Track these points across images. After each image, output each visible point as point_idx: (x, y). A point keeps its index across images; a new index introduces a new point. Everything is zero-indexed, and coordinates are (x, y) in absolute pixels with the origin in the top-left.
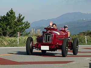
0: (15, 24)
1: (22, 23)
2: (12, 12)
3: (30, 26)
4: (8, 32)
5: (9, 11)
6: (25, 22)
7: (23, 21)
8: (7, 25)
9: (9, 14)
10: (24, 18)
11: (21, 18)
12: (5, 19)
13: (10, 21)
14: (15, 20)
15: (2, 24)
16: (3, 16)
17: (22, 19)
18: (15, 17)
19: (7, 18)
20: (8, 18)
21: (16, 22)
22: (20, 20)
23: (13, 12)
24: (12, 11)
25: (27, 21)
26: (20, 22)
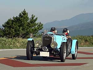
0: (27, 25)
1: (35, 24)
2: (24, 13)
3: (43, 27)
4: (21, 33)
5: (22, 12)
6: (38, 23)
7: (36, 22)
8: (19, 26)
9: (22, 14)
10: (37, 19)
11: (34, 19)
12: (17, 20)
13: (23, 23)
14: (28, 21)
15: (15, 25)
16: (16, 17)
18: (28, 18)
19: (19, 19)
20: (21, 19)
21: (29, 23)
22: (33, 21)
23: (26, 13)
24: (25, 11)
25: (40, 22)
26: (33, 23)
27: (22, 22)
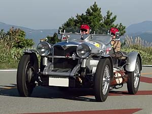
1: (112, 26)
2: (95, 9)
3: (125, 32)
5: (91, 7)
6: (117, 25)
7: (115, 23)
9: (91, 11)
10: (115, 18)
11: (111, 18)
12: (83, 19)
13: (92, 24)
14: (101, 21)
16: (81, 15)
17: (113, 21)
18: (101, 17)
19: (87, 18)
20: (89, 18)
21: (103, 25)
22: (109, 22)
23: (98, 8)
24: (96, 6)
25: (121, 24)
26: (110, 25)
27: (90, 23)
